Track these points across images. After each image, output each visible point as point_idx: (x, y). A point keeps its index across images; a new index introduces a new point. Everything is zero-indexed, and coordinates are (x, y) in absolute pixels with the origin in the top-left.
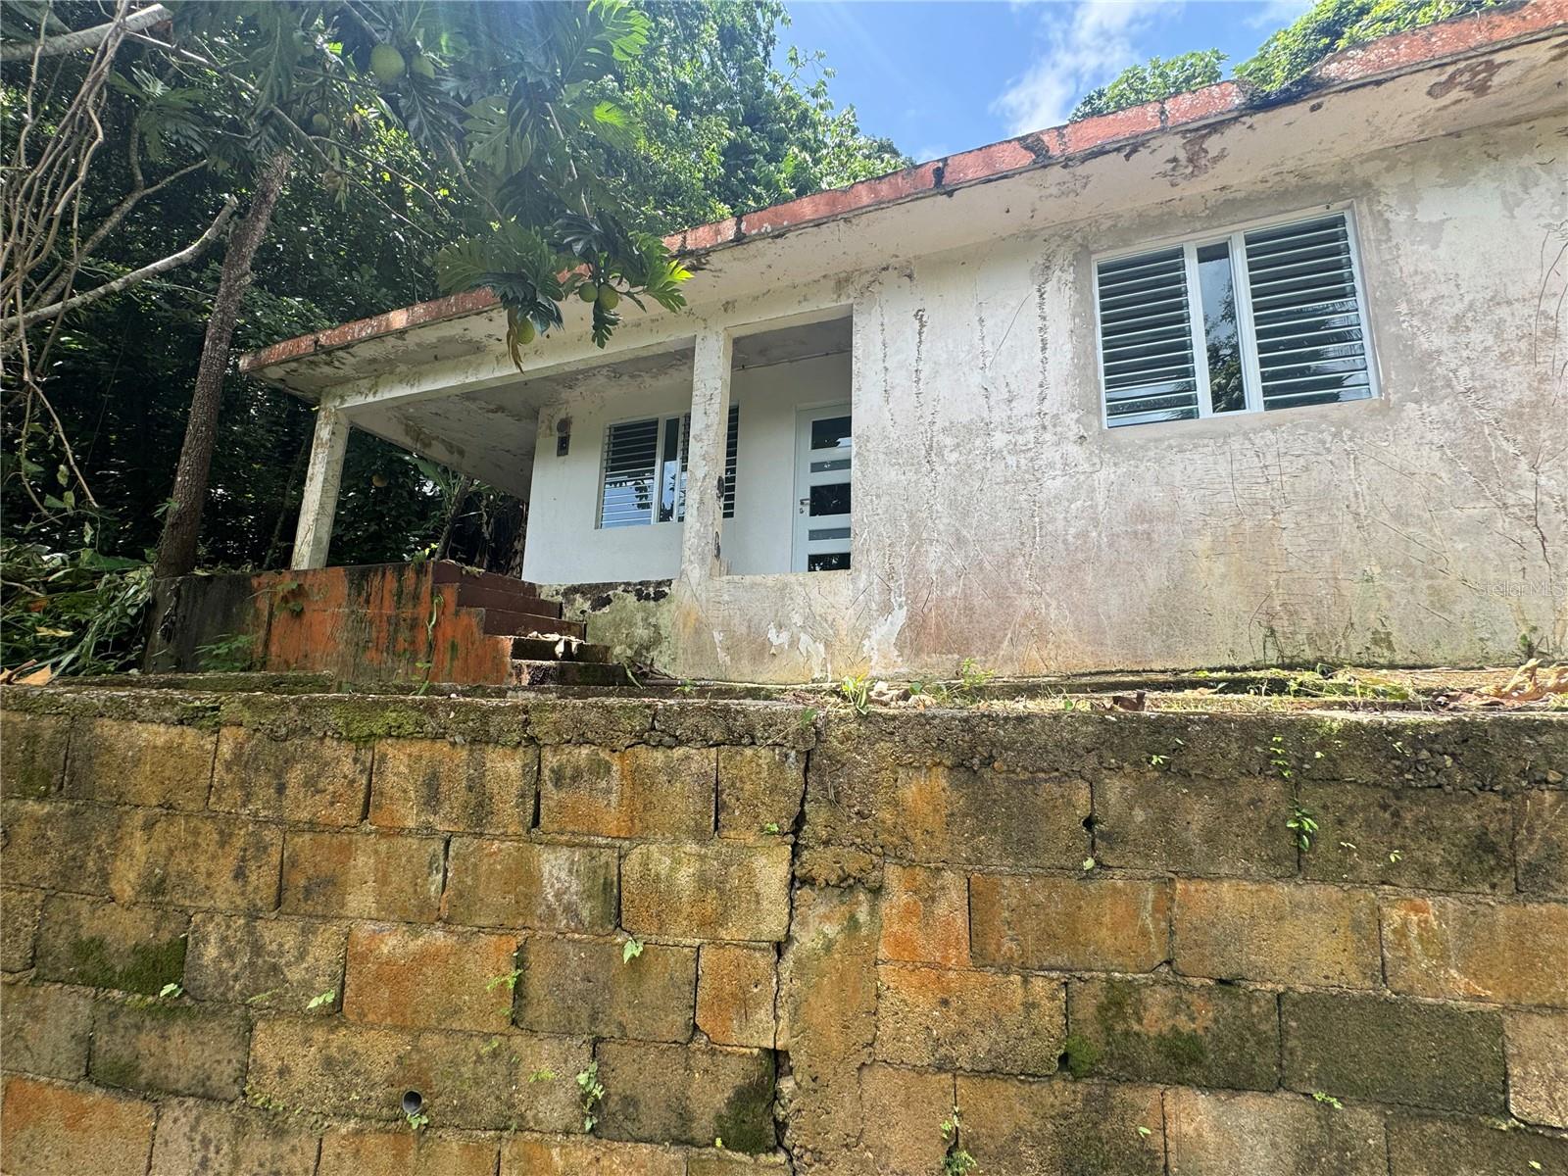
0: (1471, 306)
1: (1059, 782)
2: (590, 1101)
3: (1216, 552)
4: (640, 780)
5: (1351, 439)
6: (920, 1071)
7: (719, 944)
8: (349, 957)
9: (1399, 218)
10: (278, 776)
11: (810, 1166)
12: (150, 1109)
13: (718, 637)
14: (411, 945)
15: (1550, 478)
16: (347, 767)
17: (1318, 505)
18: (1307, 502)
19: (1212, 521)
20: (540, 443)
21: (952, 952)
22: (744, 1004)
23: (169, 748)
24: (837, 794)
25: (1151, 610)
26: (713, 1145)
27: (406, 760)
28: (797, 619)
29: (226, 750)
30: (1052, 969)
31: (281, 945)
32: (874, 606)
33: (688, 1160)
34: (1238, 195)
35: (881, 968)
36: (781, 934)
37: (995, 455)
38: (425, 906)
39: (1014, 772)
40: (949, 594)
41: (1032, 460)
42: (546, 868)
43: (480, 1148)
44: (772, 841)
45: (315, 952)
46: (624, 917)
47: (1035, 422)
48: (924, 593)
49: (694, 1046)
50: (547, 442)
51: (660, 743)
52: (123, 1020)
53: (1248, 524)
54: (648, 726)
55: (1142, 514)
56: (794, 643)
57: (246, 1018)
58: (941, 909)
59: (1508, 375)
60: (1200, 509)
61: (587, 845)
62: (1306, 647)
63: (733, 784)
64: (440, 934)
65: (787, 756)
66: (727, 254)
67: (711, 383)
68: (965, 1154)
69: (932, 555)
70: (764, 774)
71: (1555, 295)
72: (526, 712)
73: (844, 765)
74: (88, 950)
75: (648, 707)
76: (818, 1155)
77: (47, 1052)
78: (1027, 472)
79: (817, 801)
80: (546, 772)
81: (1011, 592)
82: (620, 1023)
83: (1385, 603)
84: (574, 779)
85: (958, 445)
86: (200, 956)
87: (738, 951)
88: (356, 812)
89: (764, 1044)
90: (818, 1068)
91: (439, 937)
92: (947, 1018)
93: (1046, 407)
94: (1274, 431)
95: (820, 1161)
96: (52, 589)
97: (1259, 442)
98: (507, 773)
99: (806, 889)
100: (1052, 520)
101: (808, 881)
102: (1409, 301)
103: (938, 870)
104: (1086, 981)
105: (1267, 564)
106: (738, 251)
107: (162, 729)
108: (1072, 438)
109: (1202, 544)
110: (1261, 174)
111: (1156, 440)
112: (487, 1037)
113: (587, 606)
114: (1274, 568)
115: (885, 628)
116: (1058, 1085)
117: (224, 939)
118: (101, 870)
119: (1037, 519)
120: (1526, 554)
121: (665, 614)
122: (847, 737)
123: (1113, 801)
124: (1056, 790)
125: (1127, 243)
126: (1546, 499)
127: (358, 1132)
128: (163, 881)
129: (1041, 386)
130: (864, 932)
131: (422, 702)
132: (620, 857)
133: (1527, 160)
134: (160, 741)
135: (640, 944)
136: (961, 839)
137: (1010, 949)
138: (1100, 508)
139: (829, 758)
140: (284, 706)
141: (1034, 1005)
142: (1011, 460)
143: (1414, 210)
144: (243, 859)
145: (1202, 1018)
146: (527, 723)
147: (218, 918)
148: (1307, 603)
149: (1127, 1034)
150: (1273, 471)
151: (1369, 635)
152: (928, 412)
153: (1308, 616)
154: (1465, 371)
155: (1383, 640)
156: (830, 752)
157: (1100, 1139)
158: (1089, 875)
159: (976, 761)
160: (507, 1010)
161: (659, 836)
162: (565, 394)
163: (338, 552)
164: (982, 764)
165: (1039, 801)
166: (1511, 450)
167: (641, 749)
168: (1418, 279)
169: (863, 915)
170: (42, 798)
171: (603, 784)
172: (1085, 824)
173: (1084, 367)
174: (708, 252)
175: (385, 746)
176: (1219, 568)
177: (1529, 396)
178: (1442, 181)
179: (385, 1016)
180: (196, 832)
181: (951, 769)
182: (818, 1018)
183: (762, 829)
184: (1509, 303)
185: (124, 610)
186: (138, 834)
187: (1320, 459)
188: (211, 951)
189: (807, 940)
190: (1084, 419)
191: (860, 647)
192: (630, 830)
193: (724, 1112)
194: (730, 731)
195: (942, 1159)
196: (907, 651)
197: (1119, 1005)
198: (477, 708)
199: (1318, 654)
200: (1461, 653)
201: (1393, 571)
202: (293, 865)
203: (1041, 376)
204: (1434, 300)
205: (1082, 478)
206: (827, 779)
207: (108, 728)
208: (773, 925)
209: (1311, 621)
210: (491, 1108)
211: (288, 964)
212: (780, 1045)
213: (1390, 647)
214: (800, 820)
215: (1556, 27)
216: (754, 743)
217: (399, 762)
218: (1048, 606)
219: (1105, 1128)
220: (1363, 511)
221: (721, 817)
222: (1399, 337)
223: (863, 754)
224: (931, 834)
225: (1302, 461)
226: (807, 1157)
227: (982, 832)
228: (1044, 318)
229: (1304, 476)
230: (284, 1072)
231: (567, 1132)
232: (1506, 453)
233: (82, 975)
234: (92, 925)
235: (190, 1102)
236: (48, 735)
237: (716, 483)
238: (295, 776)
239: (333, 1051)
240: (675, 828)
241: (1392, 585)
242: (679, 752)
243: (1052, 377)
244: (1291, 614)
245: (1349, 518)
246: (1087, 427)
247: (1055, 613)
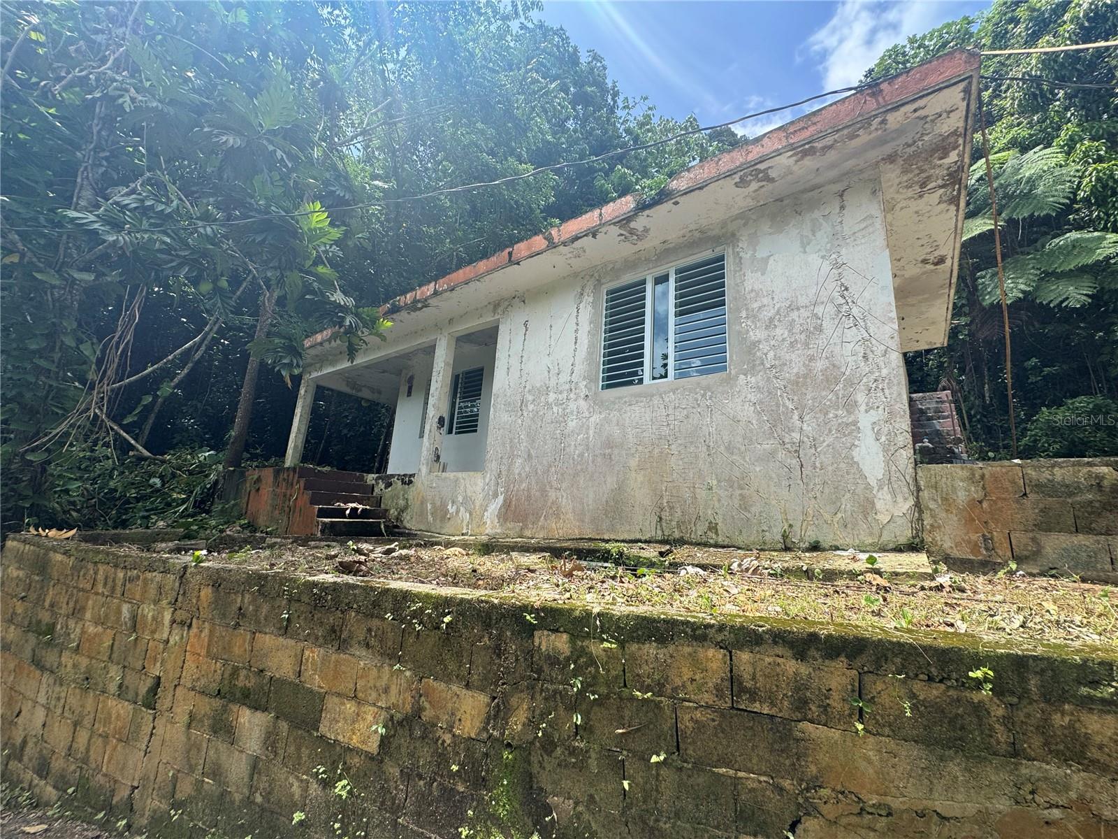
0: (778, 312)
3: (641, 468)
4: (145, 582)
5: (710, 398)
6: (188, 689)
7: (153, 640)
8: (83, 632)
9: (746, 256)
11: (158, 716)
12: (41, 673)
13: (429, 507)
14: (95, 630)
15: (808, 425)
16: (91, 572)
17: (690, 440)
18: (685, 438)
19: (640, 448)
20: (401, 389)
21: (203, 650)
22: (155, 661)
24: (186, 592)
25: (607, 502)
26: (140, 705)
27: (103, 571)
28: (460, 499)
31: (71, 627)
32: (491, 493)
33: (134, 708)
34: (671, 246)
35: (186, 653)
36: (167, 638)
37: (549, 406)
38: (99, 618)
39: (225, 589)
40: (522, 488)
41: (564, 409)
42: (123, 609)
43: (96, 697)
44: (169, 606)
45: (77, 629)
46: (136, 627)
47: (567, 386)
48: (512, 486)
49: (142, 672)
50: (404, 389)
52: (40, 645)
53: (656, 451)
55: (609, 444)
56: (458, 512)
57: (62, 648)
58: (203, 635)
59: (793, 356)
60: (635, 441)
61: (133, 603)
62: (675, 530)
63: (164, 586)
64: (100, 627)
66: (436, 300)
67: (439, 365)
69: (517, 465)
70: (170, 584)
71: (823, 303)
74: (38, 623)
77: (26, 653)
78: (561, 416)
80: (127, 578)
81: (548, 488)
82: (129, 662)
83: (717, 505)
84: (132, 581)
85: (534, 400)
86: (57, 627)
87: (157, 642)
88: (91, 586)
89: (157, 675)
90: (167, 685)
91: (100, 629)
92: (197, 673)
93: (573, 378)
94: (675, 393)
97: (667, 400)
98: (120, 577)
99: (175, 624)
100: (570, 445)
101: (175, 621)
102: (747, 309)
103: (204, 621)
104: (229, 665)
105: (663, 476)
106: (440, 298)
108: (583, 397)
109: (633, 463)
110: (682, 232)
111: (620, 398)
112: (104, 662)
113: (383, 487)
114: (666, 479)
115: (493, 507)
117: (62, 623)
118: (44, 599)
119: (563, 445)
120: (792, 475)
121: (412, 492)
123: (246, 602)
124: (234, 597)
125: (618, 278)
126: (806, 439)
127: (75, 687)
128: (54, 604)
129: (572, 365)
130: (185, 640)
132: (138, 608)
133: (816, 214)
136: (210, 611)
137: (214, 651)
138: (590, 439)
141: (216, 671)
142: (555, 409)
143: (755, 251)
144: (69, 599)
145: (252, 682)
147: (62, 617)
148: (679, 502)
149: (234, 685)
150: (671, 417)
151: (707, 524)
152: (523, 381)
153: (678, 510)
154: (771, 354)
155: (713, 528)
156: (186, 578)
159: (217, 584)
160: (108, 654)
161: (147, 602)
164: (219, 585)
165: (229, 600)
166: (790, 407)
168: (753, 295)
169: (185, 634)
170: (38, 575)
171: (138, 583)
172: (238, 610)
173: (592, 354)
174: (428, 300)
175: (100, 566)
176: (640, 478)
177: (803, 371)
178: (770, 231)
179: (86, 652)
180: (62, 589)
181: (212, 586)
183: (168, 602)
184: (798, 309)
186: (52, 588)
187: (695, 410)
189: (172, 641)
190: (590, 385)
191: (483, 516)
192: (141, 599)
193: (145, 694)
196: (501, 520)
197: (234, 674)
199: (681, 534)
200: (752, 539)
201: (723, 484)
202: (78, 602)
203: (573, 359)
204: (760, 308)
205: (585, 420)
206: (184, 587)
208: (165, 636)
209: (680, 513)
210: (101, 685)
211: (72, 633)
212: (160, 675)
213: (717, 533)
214: (176, 600)
215: (778, 150)
217: (101, 571)
218: (562, 497)
219: (224, 717)
220: (711, 444)
221: (160, 597)
222: (739, 332)
225: (685, 412)
226: (159, 712)
228: (577, 325)
229: (686, 421)
230: (65, 666)
231: (113, 695)
232: (787, 408)
233: (36, 631)
234: (40, 615)
237: (437, 420)
238: (81, 573)
239: (75, 661)
240: (150, 599)
241: (722, 493)
243: (578, 360)
244: (671, 508)
245: (705, 449)
246: (589, 389)
247: (565, 503)
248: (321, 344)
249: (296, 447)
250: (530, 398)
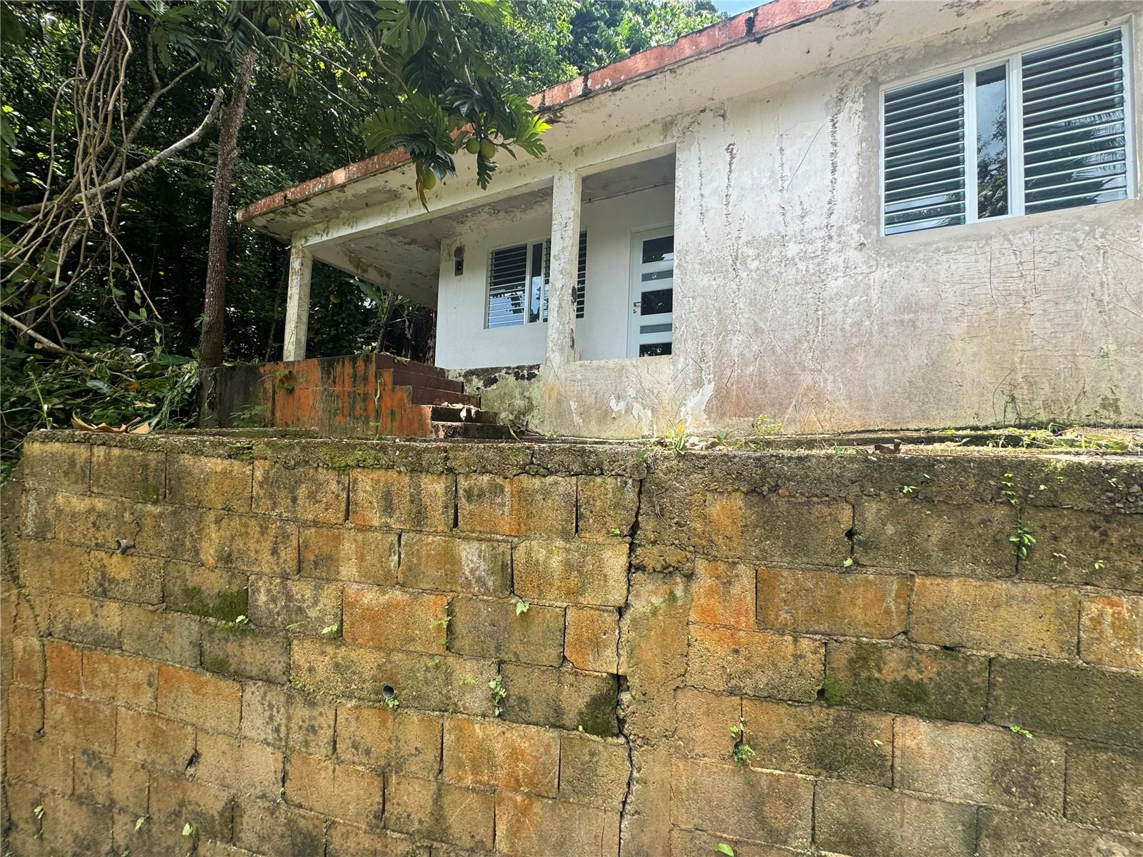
1: (829, 504)
2: (498, 698)
3: (971, 335)
4: (523, 497)
5: (1103, 236)
6: (718, 694)
7: (580, 607)
8: (344, 605)
10: (292, 492)
11: (641, 747)
12: (237, 686)
13: (573, 406)
14: (381, 598)
16: (334, 486)
17: (1065, 294)
18: (1055, 292)
19: (969, 310)
20: (443, 266)
21: (743, 619)
22: (596, 646)
23: (225, 473)
24: (662, 510)
25: (911, 382)
26: (578, 730)
27: (370, 482)
28: (632, 392)
29: (259, 474)
30: (816, 633)
31: (303, 596)
32: (689, 382)
33: (561, 737)
34: (1019, 19)
35: (691, 627)
36: (621, 602)
37: (789, 262)
38: (388, 575)
39: (794, 496)
40: (747, 372)
41: (819, 264)
42: (464, 554)
43: (431, 721)
44: (615, 540)
45: (323, 600)
46: (516, 587)
47: (823, 233)
48: (728, 371)
49: (563, 669)
50: (448, 265)
51: (537, 473)
52: (217, 635)
53: (1001, 312)
54: (528, 461)
55: (910, 306)
56: (629, 410)
57: (286, 638)
58: (736, 590)
60: (960, 300)
61: (490, 540)
62: (1042, 411)
63: (588, 502)
64: (398, 593)
65: (626, 483)
66: (576, 108)
67: (565, 215)
68: (747, 747)
69: (735, 343)
70: (610, 496)
72: (446, 452)
73: (667, 490)
74: (192, 593)
75: (528, 448)
76: (646, 741)
77: (178, 649)
78: (814, 274)
79: (647, 514)
80: (461, 492)
81: (797, 370)
82: (515, 653)
83: (1117, 375)
84: (479, 496)
85: (759, 255)
86: (257, 600)
87: (592, 612)
88: (341, 515)
89: (610, 671)
90: (646, 688)
91: (397, 595)
92: (737, 662)
93: (833, 220)
94: (1031, 232)
95: (647, 744)
96: (140, 376)
97: (1017, 242)
98: (435, 492)
99: (639, 574)
100: (833, 313)
101: (641, 568)
103: (734, 563)
104: (841, 642)
105: (1014, 344)
106: (586, 105)
107: (219, 461)
108: (854, 245)
109: (958, 330)
111: (926, 244)
112: (432, 656)
113: (481, 384)
114: (1020, 348)
115: (697, 399)
116: (816, 709)
117: (269, 591)
118: (194, 547)
119: (820, 313)
121: (536, 390)
122: (670, 470)
123: (870, 519)
124: (826, 510)
125: (912, 73)
127: (357, 707)
128: (230, 555)
129: (830, 203)
130: (680, 603)
131: (377, 444)
132: (512, 549)
134: (219, 469)
135: (527, 605)
136: (751, 543)
137: (785, 618)
138: (874, 302)
139: (657, 485)
140: (291, 447)
141: (801, 656)
142: (802, 266)
144: (276, 543)
145: (928, 672)
146: (447, 458)
147: (265, 578)
148: (1047, 375)
149: (869, 679)
150: (1028, 266)
151: (1099, 401)
152: (734, 227)
153: (1046, 386)
155: (1111, 405)
156: (657, 481)
157: (845, 746)
158: (848, 570)
159: (765, 488)
160: (443, 640)
161: (537, 535)
162: (459, 228)
163: (312, 349)
164: (770, 491)
165: (812, 518)
167: (524, 477)
169: (679, 592)
170: (155, 502)
171: (499, 500)
172: (846, 535)
173: (868, 185)
174: (562, 107)
175: (356, 473)
176: (972, 348)
179: (368, 641)
180: (246, 526)
181: (746, 494)
182: (647, 656)
183: (608, 532)
185: (184, 390)
186: (213, 526)
187: (1072, 254)
188: (262, 598)
189: (639, 606)
190: (865, 230)
191: (678, 412)
192: (518, 531)
193: (584, 710)
194: (586, 465)
195: (731, 749)
196: (713, 415)
197: (865, 659)
198: (413, 449)
199: (1052, 416)
201: (1128, 349)
202: (306, 547)
203: (830, 195)
205: (860, 278)
206: (654, 499)
207: (187, 460)
208: (617, 597)
209: (1047, 390)
210: (436, 698)
211: (308, 607)
212: (621, 672)
213: (1117, 411)
214: (635, 528)
216: (602, 474)
217: (366, 483)
218: (826, 380)
219: (849, 739)
220: (1106, 298)
221: (580, 524)
223: (681, 483)
224: (730, 539)
225: (1054, 257)
226: (639, 742)
227: (767, 538)
228: (835, 145)
229: (1056, 270)
230: (311, 670)
231: (484, 716)
233: (191, 608)
234: (193, 580)
235: (260, 683)
236: (153, 464)
237: (570, 291)
238: (302, 492)
239: (339, 659)
240: (548, 531)
241: (1126, 360)
242: (550, 479)
243: (840, 194)
244: (1031, 384)
245: (1093, 304)
246: (867, 235)
247: (831, 386)
248: (342, 187)
249: (298, 341)
250: (751, 252)
